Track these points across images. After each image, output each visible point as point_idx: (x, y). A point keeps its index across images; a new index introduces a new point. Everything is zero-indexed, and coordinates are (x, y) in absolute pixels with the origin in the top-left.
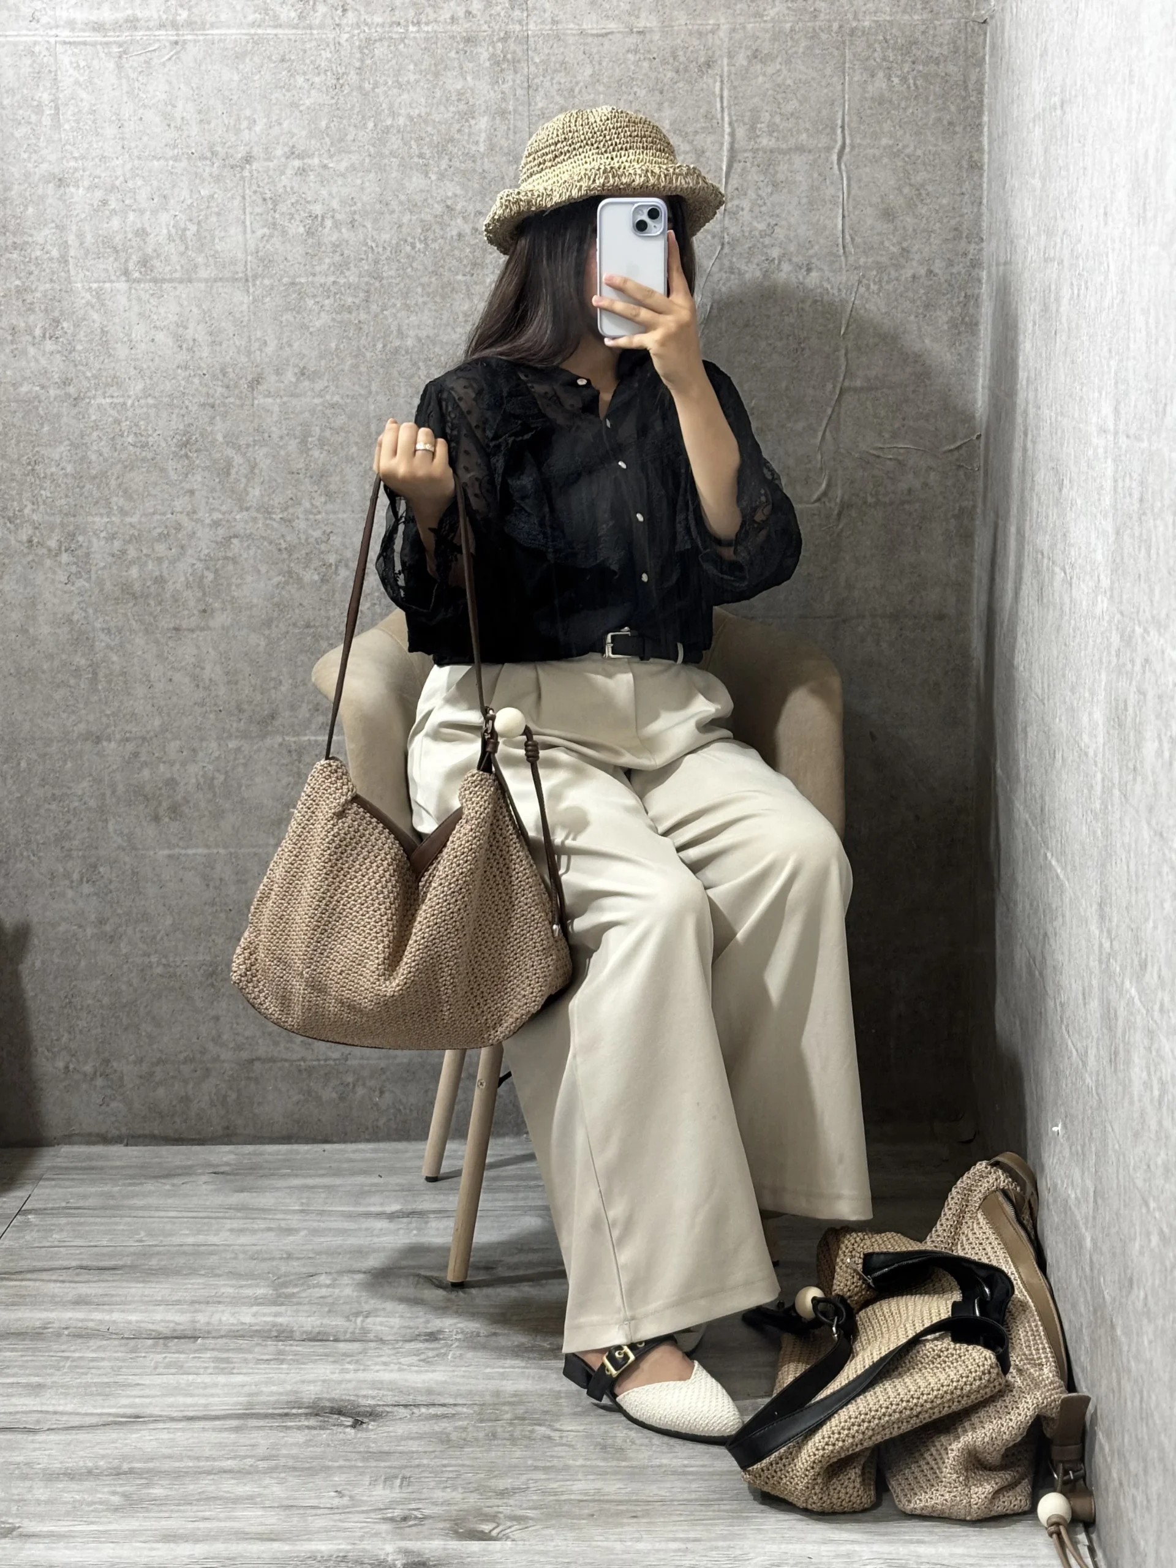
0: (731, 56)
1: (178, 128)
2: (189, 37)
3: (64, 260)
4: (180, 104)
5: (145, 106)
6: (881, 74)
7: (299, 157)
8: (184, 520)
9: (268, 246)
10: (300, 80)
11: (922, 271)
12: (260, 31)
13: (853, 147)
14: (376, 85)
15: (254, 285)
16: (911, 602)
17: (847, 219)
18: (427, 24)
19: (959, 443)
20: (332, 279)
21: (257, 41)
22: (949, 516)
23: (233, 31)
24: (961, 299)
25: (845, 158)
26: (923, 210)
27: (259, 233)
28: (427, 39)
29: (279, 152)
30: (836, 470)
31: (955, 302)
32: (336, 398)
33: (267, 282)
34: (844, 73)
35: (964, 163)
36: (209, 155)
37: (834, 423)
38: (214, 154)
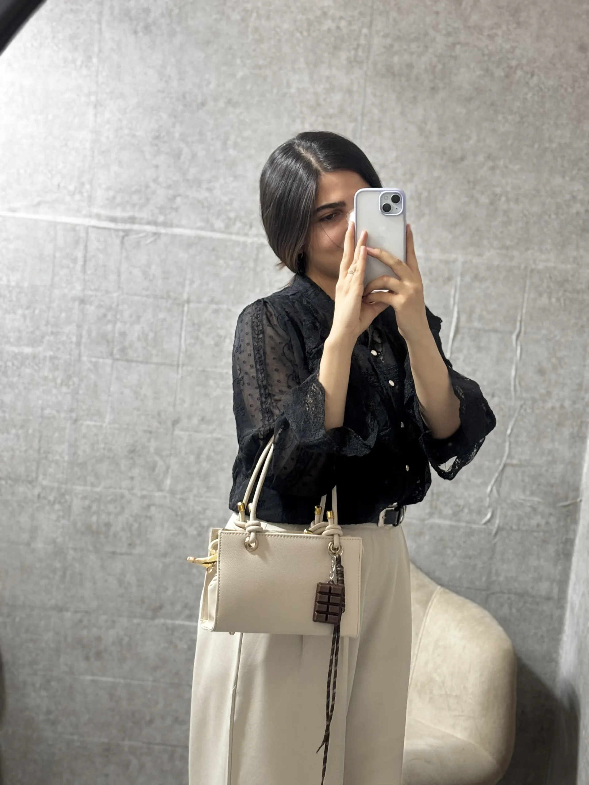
0: (462, 275)
2: (163, 232)
3: (78, 344)
5: (133, 266)
6: (545, 295)
7: (216, 303)
8: (126, 492)
9: (193, 349)
12: (203, 233)
13: (525, 333)
15: (182, 369)
16: (532, 588)
19: (569, 503)
22: (560, 541)
23: (188, 231)
24: (579, 423)
25: (520, 338)
27: (188, 342)
30: (497, 509)
31: (575, 424)
33: (190, 368)
36: (166, 296)
37: (498, 482)
38: (169, 297)
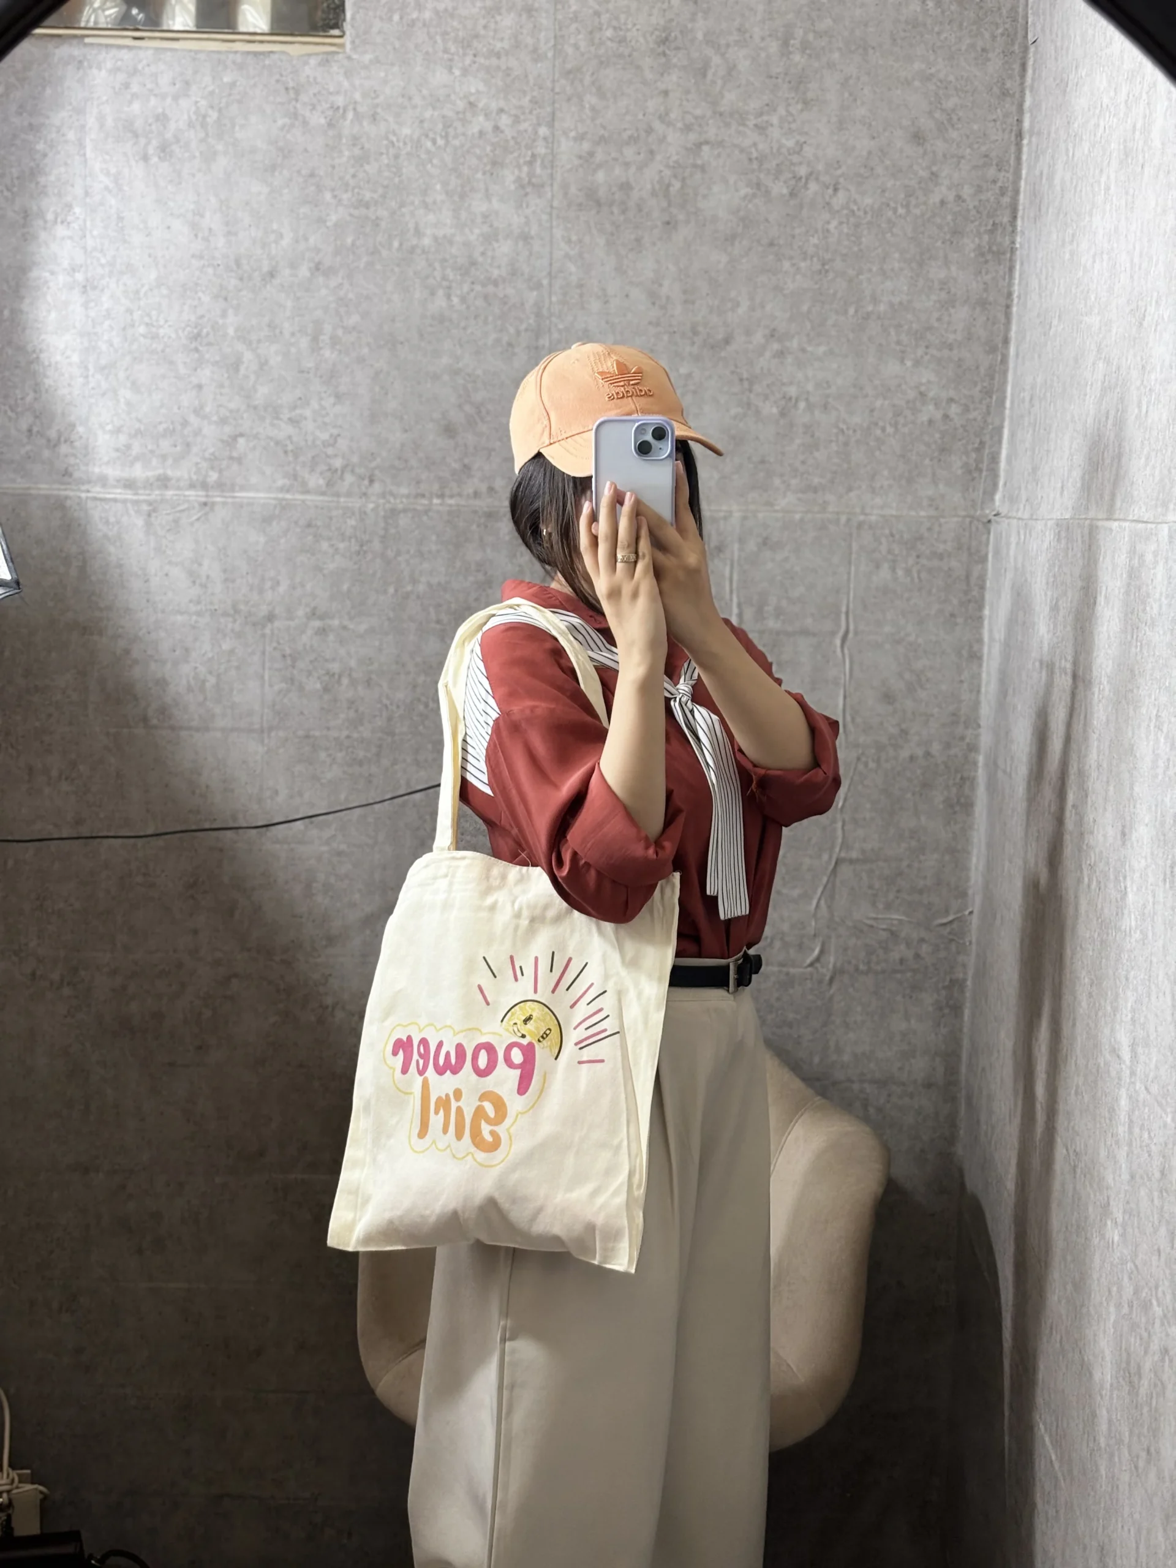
0: (741, 541)
1: (204, 586)
2: (218, 499)
3: (83, 705)
4: (206, 563)
5: (170, 563)
6: (886, 566)
7: (321, 618)
8: (185, 957)
9: (286, 700)
10: (325, 545)
11: (920, 752)
12: (288, 496)
13: (856, 633)
14: (398, 553)
15: (269, 737)
16: (900, 1069)
17: (848, 700)
18: (451, 497)
19: (950, 918)
20: (345, 733)
21: (285, 506)
22: (940, 985)
23: (262, 495)
24: (958, 780)
25: (848, 643)
26: (922, 694)
27: (276, 688)
28: (450, 513)
29: (300, 613)
30: (829, 937)
31: (951, 782)
32: (343, 847)
33: (281, 734)
34: (850, 563)
35: (965, 653)
36: (232, 612)
37: (830, 892)
38: (237, 611)
